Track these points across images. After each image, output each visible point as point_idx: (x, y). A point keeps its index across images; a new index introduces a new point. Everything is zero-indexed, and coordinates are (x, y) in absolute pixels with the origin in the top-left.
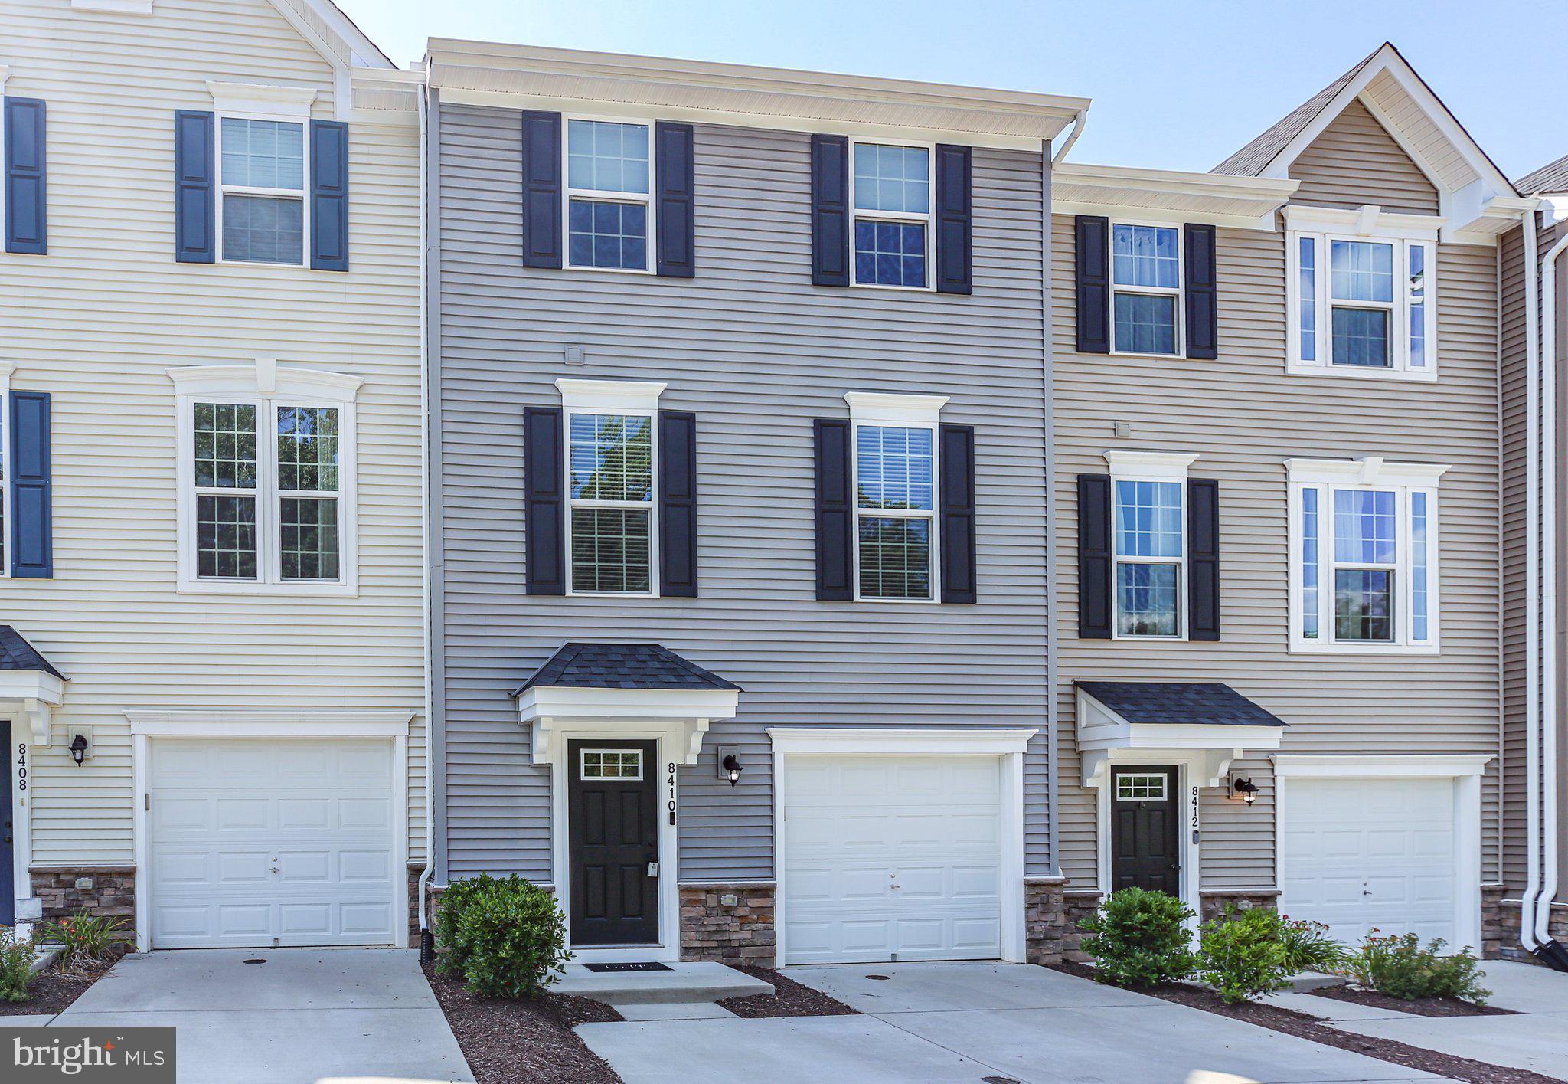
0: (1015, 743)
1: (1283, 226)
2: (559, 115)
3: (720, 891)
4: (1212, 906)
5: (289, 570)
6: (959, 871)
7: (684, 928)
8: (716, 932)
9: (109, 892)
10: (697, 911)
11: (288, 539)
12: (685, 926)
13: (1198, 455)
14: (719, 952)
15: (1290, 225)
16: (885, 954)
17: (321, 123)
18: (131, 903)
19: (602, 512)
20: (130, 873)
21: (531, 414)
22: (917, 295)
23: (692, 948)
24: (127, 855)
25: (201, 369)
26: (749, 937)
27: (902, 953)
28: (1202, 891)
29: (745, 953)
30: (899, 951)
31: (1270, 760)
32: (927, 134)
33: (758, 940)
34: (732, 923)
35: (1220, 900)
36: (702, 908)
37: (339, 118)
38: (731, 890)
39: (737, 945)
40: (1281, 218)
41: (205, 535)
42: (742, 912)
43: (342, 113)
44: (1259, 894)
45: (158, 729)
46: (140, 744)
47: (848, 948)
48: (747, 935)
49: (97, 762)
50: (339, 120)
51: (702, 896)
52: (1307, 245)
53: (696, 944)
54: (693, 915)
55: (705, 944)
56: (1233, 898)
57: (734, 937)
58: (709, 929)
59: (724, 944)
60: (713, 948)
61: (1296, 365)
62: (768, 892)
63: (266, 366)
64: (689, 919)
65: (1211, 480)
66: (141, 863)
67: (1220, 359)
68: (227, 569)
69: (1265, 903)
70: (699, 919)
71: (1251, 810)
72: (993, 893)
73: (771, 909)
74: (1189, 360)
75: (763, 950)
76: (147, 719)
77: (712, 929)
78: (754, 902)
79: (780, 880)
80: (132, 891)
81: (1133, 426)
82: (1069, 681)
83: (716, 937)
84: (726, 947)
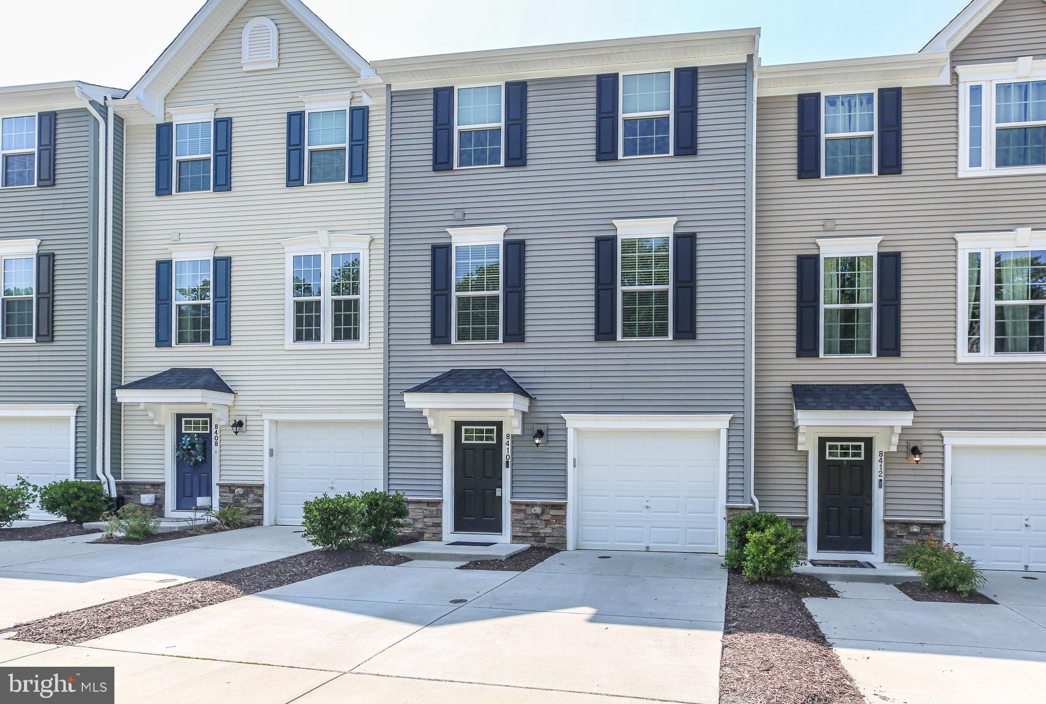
0: (721, 422)
1: (957, 79)
2: (453, 87)
3: (533, 505)
4: (892, 529)
5: (337, 336)
6: (690, 499)
7: (513, 525)
8: (531, 528)
9: (252, 496)
10: (521, 516)
11: (337, 320)
12: (514, 523)
13: (882, 237)
14: (533, 539)
15: (961, 79)
16: (643, 546)
17: (355, 108)
18: (261, 502)
19: (474, 298)
20: (261, 487)
21: (435, 249)
22: (661, 159)
23: (517, 536)
24: (260, 478)
25: (296, 239)
26: (551, 531)
27: (652, 546)
28: (885, 518)
29: (548, 540)
30: (651, 545)
31: (941, 434)
32: (668, 64)
33: (556, 534)
34: (540, 524)
35: (898, 525)
36: (523, 514)
37: (364, 104)
38: (538, 505)
39: (543, 536)
40: (955, 74)
41: (299, 321)
42: (546, 517)
43: (366, 101)
44: (927, 522)
45: (276, 417)
46: (266, 423)
47: (618, 542)
48: (548, 530)
49: (248, 433)
50: (364, 105)
51: (524, 508)
52: (976, 91)
53: (519, 534)
54: (519, 518)
55: (525, 534)
56: (908, 524)
57: (541, 531)
58: (527, 526)
59: (536, 535)
60: (530, 537)
61: (965, 170)
62: (562, 507)
63: (323, 234)
64: (516, 520)
65: (895, 252)
66: (266, 483)
67: (904, 173)
68: (309, 338)
69: (934, 528)
70: (522, 520)
71: (918, 467)
72: (713, 513)
73: (564, 517)
74: (880, 176)
75: (558, 539)
76: (269, 412)
77: (530, 526)
78: (553, 512)
79: (571, 501)
80: (262, 496)
81: (838, 222)
82: (789, 385)
83: (530, 531)
84: (537, 537)
